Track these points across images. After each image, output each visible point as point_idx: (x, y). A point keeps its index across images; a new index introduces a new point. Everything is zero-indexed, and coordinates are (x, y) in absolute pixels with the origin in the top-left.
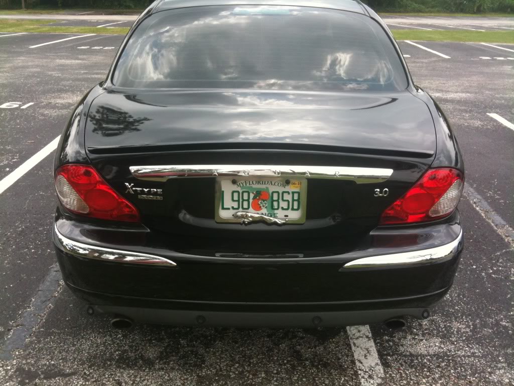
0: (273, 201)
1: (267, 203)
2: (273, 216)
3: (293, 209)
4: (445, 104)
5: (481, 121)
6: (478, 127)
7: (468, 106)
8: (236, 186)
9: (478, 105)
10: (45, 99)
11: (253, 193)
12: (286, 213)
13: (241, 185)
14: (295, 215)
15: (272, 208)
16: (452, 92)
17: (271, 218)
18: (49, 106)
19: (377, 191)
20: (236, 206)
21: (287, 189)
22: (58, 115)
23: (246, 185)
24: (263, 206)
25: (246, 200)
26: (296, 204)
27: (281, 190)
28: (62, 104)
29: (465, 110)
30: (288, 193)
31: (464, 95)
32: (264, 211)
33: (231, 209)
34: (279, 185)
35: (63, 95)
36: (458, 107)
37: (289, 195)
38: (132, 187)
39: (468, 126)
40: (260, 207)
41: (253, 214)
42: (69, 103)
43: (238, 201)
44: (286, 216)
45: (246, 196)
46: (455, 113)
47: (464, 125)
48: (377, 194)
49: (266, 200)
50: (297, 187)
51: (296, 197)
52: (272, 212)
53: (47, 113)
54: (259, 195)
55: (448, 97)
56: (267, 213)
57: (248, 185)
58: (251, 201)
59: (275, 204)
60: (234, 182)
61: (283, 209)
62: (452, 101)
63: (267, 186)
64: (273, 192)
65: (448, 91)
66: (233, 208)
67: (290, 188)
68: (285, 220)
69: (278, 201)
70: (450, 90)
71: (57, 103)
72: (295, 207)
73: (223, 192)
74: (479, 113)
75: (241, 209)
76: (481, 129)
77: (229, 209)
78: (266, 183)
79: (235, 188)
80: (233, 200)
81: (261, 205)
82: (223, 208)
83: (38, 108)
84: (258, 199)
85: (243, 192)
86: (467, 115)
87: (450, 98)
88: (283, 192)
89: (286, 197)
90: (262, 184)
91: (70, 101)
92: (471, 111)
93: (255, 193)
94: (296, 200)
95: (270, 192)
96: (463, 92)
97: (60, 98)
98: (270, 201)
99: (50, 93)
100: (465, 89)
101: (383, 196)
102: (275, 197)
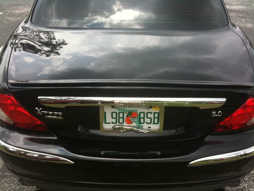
0: (140, 118)
1: (136, 120)
2: (140, 128)
3: (154, 123)
4: (231, 13)
5: (252, 24)
6: (250, 28)
7: (244, 14)
8: (114, 109)
9: (249, 13)
10: (9, 10)
11: (126, 113)
12: (149, 125)
13: (118, 108)
14: (155, 127)
15: (140, 123)
16: (234, 5)
17: (139, 130)
18: (11, 15)
19: (214, 113)
20: (115, 122)
21: (150, 110)
22: (16, 21)
23: (121, 108)
24: (134, 121)
25: (121, 118)
26: (156, 120)
27: (146, 111)
28: (18, 13)
29: (242, 17)
30: (151, 113)
31: (241, 7)
32: (134, 124)
33: (111, 123)
34: (145, 108)
35: (20, 8)
36: (238, 15)
37: (151, 115)
38: (41, 111)
39: (245, 27)
40: (131, 122)
41: (126, 126)
42: (22, 13)
43: (116, 118)
44: (150, 127)
45: (121, 115)
46: (237, 19)
47: (242, 26)
48: (214, 115)
49: (135, 118)
50: (157, 109)
51: (156, 115)
52: (139, 125)
53: (10, 20)
54: (130, 114)
55: (233, 8)
56: (136, 126)
57: (123, 108)
58: (125, 118)
59: (142, 120)
60: (113, 107)
61: (147, 123)
62: (235, 11)
63: (136, 108)
64: (140, 113)
65: (232, 5)
66: (112, 123)
67: (153, 110)
68: (149, 131)
69: (144, 118)
70: (233, 4)
71: (16, 13)
72: (156, 122)
73: (105, 113)
74: (250, 19)
75: (118, 124)
76: (252, 29)
77: (110, 123)
78: (136, 107)
79: (114, 110)
80: (112, 118)
81: (132, 121)
82: (106, 123)
83: (5, 16)
84: (130, 117)
85: (119, 113)
86: (244, 20)
87: (233, 9)
88: (147, 113)
89: (149, 115)
90: (133, 107)
91: (23, 12)
92: (246, 18)
93: (128, 113)
94: (156, 118)
95: (139, 113)
96: (240, 5)
97: (17, 9)
98: (138, 118)
99: (12, 6)
100: (241, 3)
101: (218, 116)
102: (142, 115)
